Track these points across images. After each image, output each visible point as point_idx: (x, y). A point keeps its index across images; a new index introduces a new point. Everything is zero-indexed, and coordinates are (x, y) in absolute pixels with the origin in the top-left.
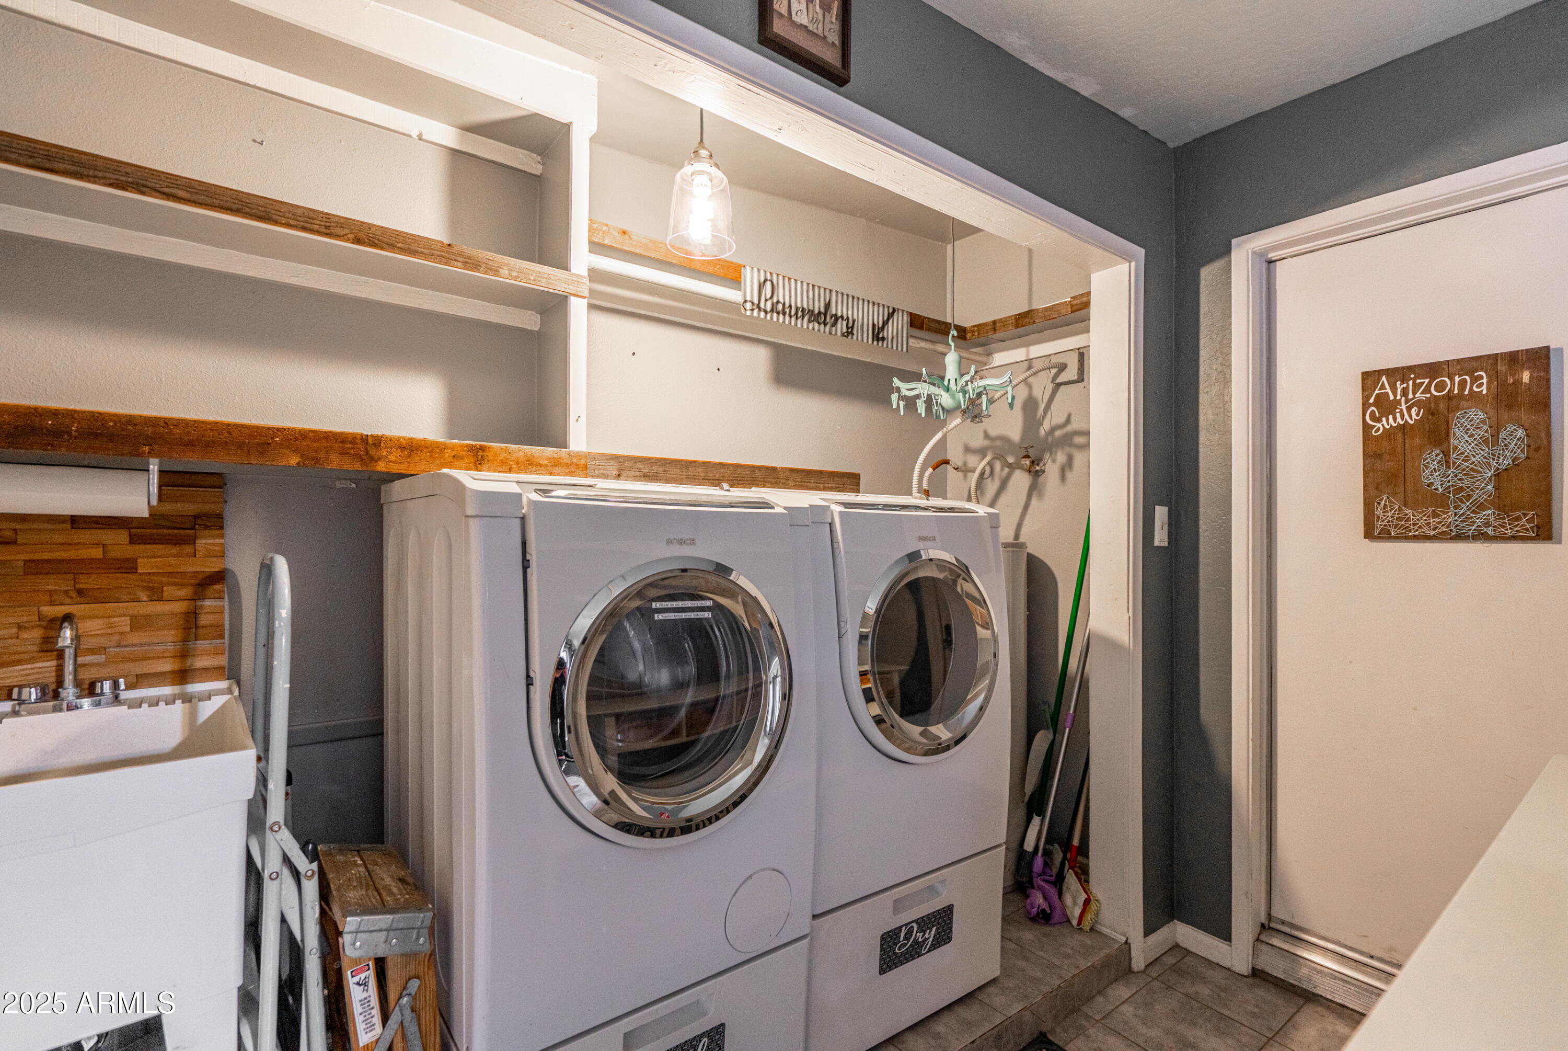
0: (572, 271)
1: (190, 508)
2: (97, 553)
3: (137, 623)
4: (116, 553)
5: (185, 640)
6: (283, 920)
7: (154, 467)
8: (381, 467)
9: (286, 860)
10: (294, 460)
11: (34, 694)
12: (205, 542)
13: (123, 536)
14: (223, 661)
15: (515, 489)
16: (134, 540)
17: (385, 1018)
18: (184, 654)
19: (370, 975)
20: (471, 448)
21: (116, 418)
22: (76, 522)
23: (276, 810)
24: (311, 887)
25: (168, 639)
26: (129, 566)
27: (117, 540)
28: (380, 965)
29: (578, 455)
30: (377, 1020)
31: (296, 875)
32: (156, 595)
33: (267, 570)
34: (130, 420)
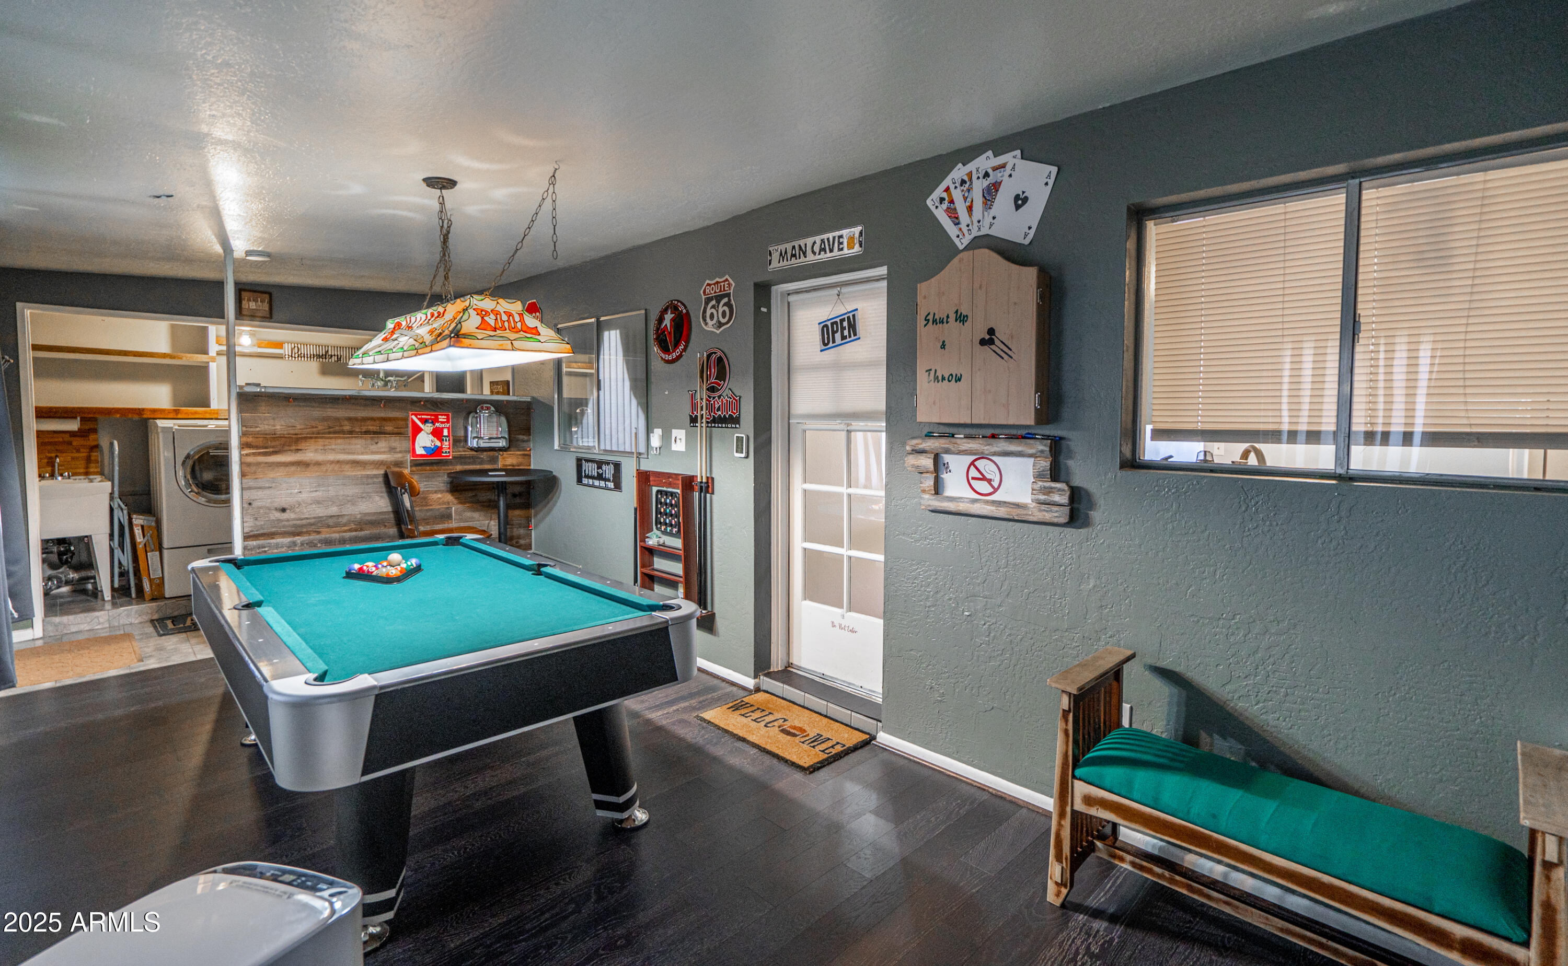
0: (210, 354)
1: (87, 427)
2: (61, 440)
3: (73, 458)
4: (66, 440)
5: (87, 464)
6: (119, 520)
7: (79, 418)
8: (145, 416)
9: (119, 505)
10: (118, 416)
11: (47, 475)
12: (92, 437)
13: (68, 435)
14: (99, 470)
15: (172, 425)
16: (71, 436)
17: (144, 536)
18: (87, 468)
19: (140, 528)
20: (174, 410)
21: (70, 408)
22: (55, 432)
23: (116, 494)
24: (125, 512)
25: (81, 464)
26: (70, 443)
27: (67, 438)
28: (142, 527)
29: (214, 410)
30: (142, 537)
31: (122, 509)
32: (78, 451)
33: (112, 444)
34: (74, 408)
